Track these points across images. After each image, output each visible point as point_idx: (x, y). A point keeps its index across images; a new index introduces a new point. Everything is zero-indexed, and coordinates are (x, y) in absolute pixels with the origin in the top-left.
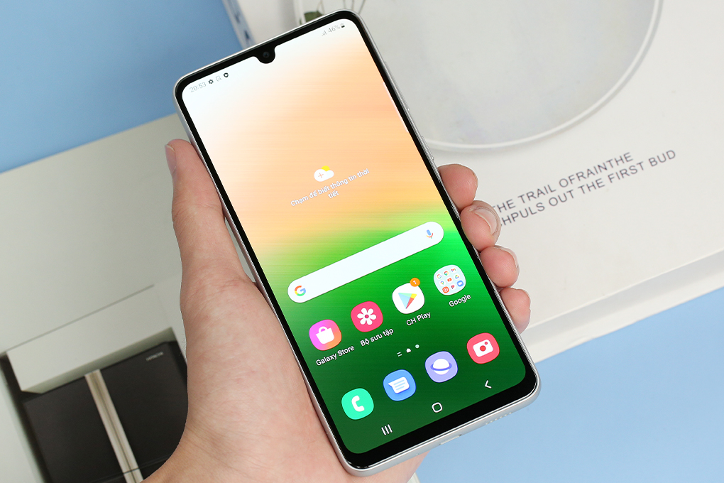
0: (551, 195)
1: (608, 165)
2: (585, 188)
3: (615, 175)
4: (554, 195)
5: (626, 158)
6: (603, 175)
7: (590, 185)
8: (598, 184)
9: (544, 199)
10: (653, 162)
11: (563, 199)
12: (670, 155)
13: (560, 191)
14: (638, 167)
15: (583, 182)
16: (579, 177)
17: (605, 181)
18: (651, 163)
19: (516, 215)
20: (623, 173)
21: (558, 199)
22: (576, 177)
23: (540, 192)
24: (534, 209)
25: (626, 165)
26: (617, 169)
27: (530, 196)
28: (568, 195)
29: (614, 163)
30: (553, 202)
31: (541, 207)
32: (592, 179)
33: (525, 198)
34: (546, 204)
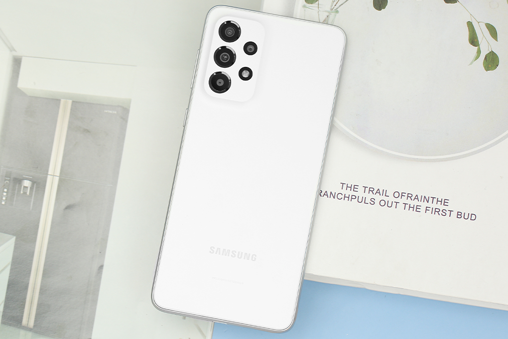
0: (384, 198)
1: (431, 200)
2: (407, 206)
3: (431, 209)
4: (386, 199)
5: (445, 202)
6: (424, 205)
7: (412, 206)
8: (417, 209)
9: (378, 198)
10: (459, 215)
11: (390, 205)
12: (472, 217)
13: (391, 199)
14: (448, 213)
15: (409, 201)
16: (408, 197)
17: (423, 209)
18: (458, 215)
19: (355, 197)
20: (437, 211)
21: (386, 203)
22: (406, 195)
23: (378, 192)
24: (368, 201)
25: (442, 207)
26: (435, 206)
27: (371, 190)
28: (394, 204)
29: (435, 200)
30: (382, 203)
31: (373, 201)
32: (416, 203)
33: (367, 189)
34: (377, 202)
